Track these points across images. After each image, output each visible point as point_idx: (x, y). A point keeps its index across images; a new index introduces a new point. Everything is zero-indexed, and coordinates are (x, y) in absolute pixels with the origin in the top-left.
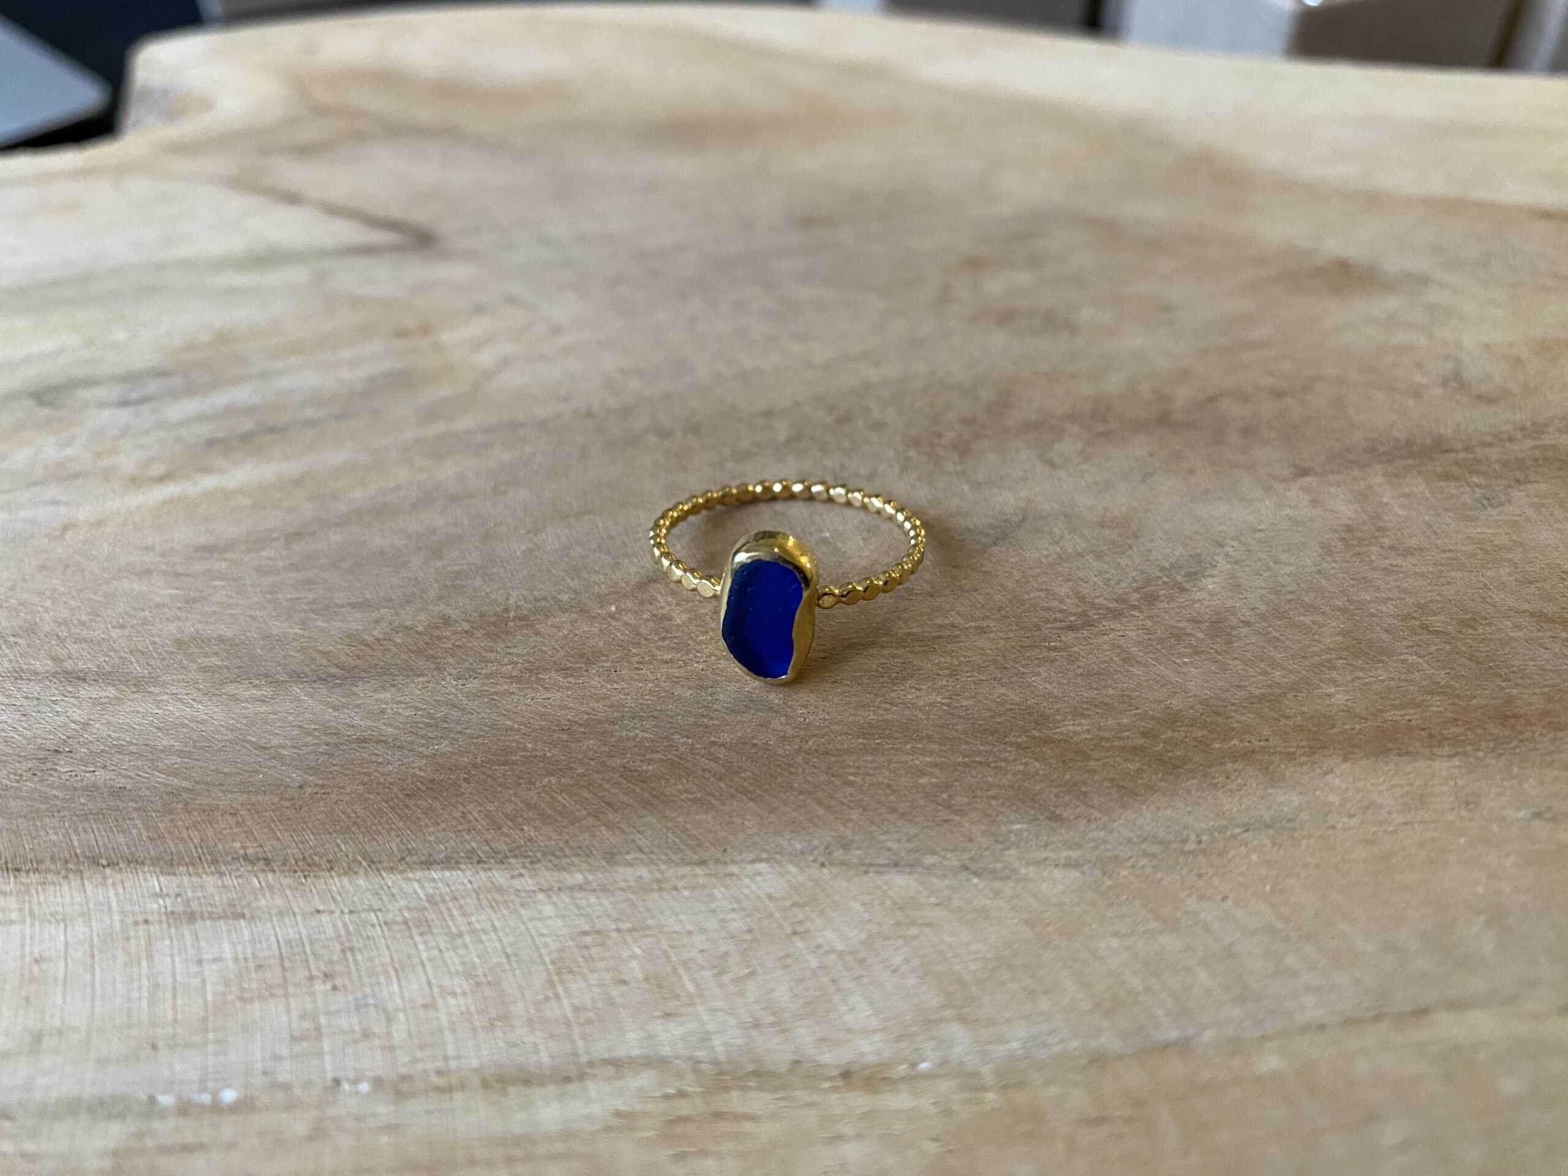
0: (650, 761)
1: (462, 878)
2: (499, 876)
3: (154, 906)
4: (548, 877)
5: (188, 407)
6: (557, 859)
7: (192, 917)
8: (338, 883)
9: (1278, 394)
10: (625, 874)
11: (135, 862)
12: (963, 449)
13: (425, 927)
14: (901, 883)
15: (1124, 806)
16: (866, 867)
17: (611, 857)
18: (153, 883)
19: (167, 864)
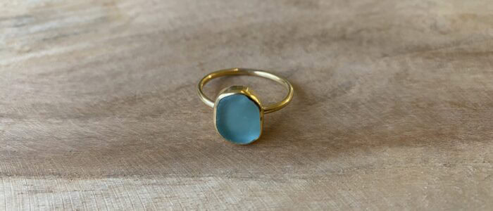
0: (178, 145)
1: (120, 180)
2: (131, 180)
3: (25, 188)
4: (146, 181)
5: (37, 28)
6: (149, 175)
7: (36, 192)
8: (81, 182)
9: (379, 30)
10: (169, 180)
11: (18, 175)
12: (280, 46)
13: (108, 196)
14: (252, 183)
15: (321, 160)
16: (242, 178)
17: (165, 175)
18: (24, 181)
19: (29, 175)
